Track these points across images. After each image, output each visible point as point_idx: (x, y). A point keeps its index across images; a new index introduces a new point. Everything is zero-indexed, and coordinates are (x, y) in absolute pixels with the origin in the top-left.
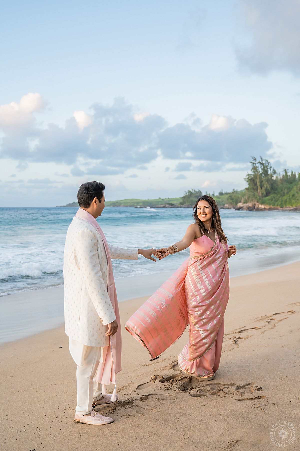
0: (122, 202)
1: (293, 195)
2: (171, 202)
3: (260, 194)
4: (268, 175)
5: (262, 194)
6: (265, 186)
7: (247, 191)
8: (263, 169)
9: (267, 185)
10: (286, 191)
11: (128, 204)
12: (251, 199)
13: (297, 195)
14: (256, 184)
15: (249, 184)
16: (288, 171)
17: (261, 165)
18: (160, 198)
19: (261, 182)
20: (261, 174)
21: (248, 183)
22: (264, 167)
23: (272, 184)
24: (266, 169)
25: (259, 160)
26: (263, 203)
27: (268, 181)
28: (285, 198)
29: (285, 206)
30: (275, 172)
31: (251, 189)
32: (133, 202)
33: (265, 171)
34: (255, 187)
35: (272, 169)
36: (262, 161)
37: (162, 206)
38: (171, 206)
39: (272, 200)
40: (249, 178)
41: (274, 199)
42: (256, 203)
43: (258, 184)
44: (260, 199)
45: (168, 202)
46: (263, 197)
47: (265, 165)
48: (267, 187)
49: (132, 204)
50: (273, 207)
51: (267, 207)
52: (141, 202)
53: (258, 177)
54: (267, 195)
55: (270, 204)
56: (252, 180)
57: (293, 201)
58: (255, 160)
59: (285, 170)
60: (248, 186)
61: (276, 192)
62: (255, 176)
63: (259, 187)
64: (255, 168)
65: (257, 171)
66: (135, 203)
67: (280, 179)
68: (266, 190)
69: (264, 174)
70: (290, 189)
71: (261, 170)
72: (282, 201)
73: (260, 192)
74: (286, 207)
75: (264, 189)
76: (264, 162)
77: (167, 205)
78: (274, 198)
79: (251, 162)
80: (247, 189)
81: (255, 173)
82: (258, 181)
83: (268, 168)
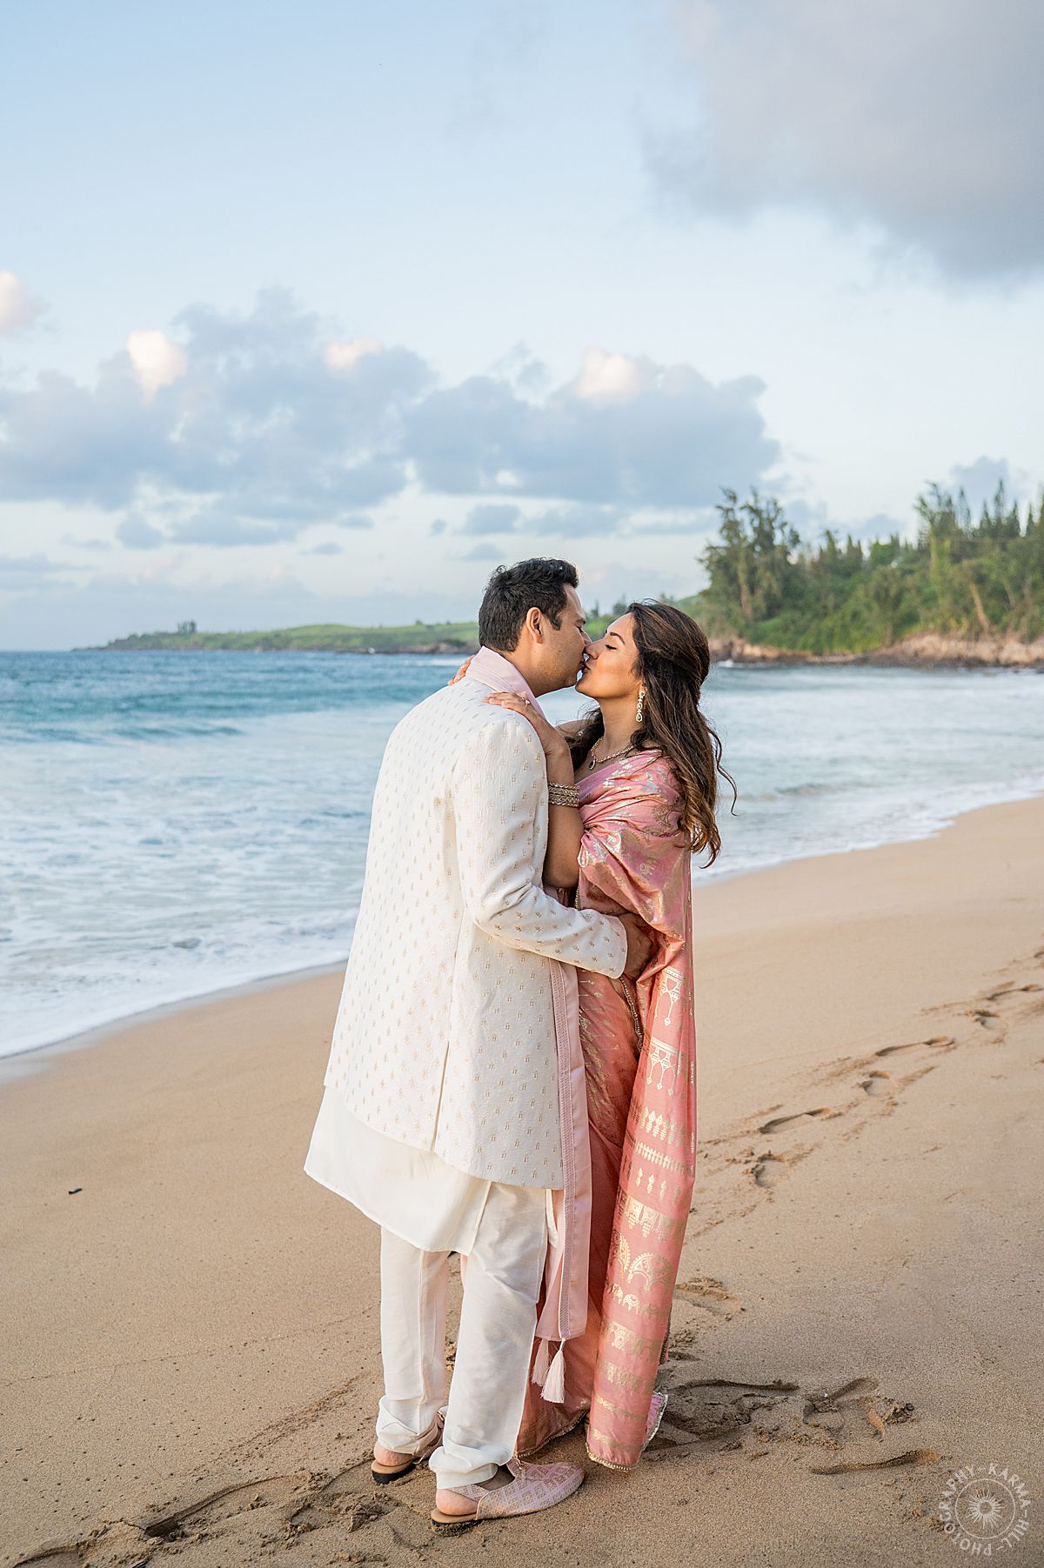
0: (293, 634)
1: (855, 615)
2: (455, 636)
3: (749, 611)
4: (773, 547)
5: (755, 610)
6: (765, 584)
7: (704, 601)
8: (759, 531)
9: (767, 580)
10: (831, 600)
11: (315, 642)
12: (717, 626)
13: (865, 614)
14: (733, 579)
15: (713, 578)
16: (836, 537)
17: (753, 516)
18: (418, 623)
19: (752, 571)
20: (752, 547)
21: (708, 575)
22: (761, 523)
23: (786, 580)
24: (766, 528)
25: (745, 498)
26: (755, 640)
27: (772, 566)
28: (828, 623)
29: (827, 651)
30: (795, 540)
31: (717, 594)
32: (328, 636)
33: (765, 536)
34: (731, 589)
35: (787, 529)
36: (756, 501)
37: (426, 648)
38: (456, 649)
39: (786, 629)
40: (711, 557)
41: (792, 628)
42: (735, 639)
43: (742, 577)
44: (747, 626)
45: (445, 636)
46: (756, 620)
47: (765, 515)
48: (770, 586)
49: (327, 641)
50: (789, 653)
51: (772, 653)
52: (357, 636)
53: (742, 555)
54: (771, 612)
55: (779, 643)
56: (722, 565)
57: (855, 634)
58: (734, 498)
59: (828, 533)
60: (707, 585)
61: (801, 602)
62: (733, 552)
63: (745, 588)
64: (731, 527)
65: (737, 535)
66: (338, 637)
67: (812, 562)
68: (768, 596)
69: (762, 545)
70: (843, 595)
71: (749, 533)
72: (819, 633)
73: (749, 604)
74: (832, 654)
75: (759, 593)
76: (762, 505)
77: (443, 647)
78: (794, 622)
79: (719, 507)
80: (705, 594)
81: (730, 541)
82: (741, 568)
83: (774, 525)
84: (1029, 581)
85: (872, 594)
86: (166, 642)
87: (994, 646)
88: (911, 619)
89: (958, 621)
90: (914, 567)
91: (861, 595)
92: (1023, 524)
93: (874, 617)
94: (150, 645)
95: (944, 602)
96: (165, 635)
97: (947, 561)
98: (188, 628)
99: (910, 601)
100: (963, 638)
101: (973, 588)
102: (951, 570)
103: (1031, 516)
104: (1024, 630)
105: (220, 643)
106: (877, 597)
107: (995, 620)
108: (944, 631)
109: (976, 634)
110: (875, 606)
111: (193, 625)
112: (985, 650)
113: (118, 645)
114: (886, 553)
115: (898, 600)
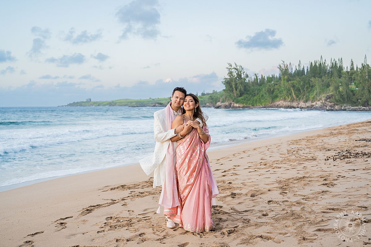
0: (117, 102)
1: (262, 96)
2: (160, 102)
3: (235, 95)
4: (242, 78)
5: (237, 94)
6: (239, 88)
7: (223, 92)
8: (238, 74)
9: (240, 87)
10: (256, 92)
11: (123, 104)
12: (227, 99)
13: (265, 95)
14: (231, 87)
15: (226, 86)
17: (236, 70)
18: (150, 98)
19: (236, 84)
20: (236, 78)
21: (224, 86)
22: (238, 72)
23: (245, 86)
24: (240, 73)
25: (234, 66)
26: (237, 103)
27: (241, 83)
28: (255, 98)
29: (255, 105)
30: (247, 76)
31: (227, 90)
32: (126, 102)
33: (239, 76)
34: (230, 89)
35: (245, 74)
36: (236, 66)
37: (152, 105)
38: (160, 105)
39: (245, 100)
40: (225, 81)
41: (246, 99)
42: (232, 102)
43: (233, 86)
44: (235, 99)
45: (157, 102)
46: (237, 97)
47: (239, 70)
48: (241, 88)
49: (126, 103)
50: (246, 106)
51: (241, 105)
52: (134, 102)
53: (234, 80)
54: (241, 96)
55: (243, 103)
56: (228, 83)
57: (262, 100)
58: (231, 66)
59: (256, 74)
60: (225, 88)
61: (249, 92)
62: (231, 80)
63: (234, 89)
64: (231, 73)
65: (232, 75)
66: (129, 102)
67: (252, 82)
68: (240, 91)
69: (238, 78)
70: (259, 90)
71: (235, 74)
72: (253, 100)
73: (236, 93)
74: (257, 106)
75: (238, 90)
76: (238, 67)
77: (157, 105)
78: (247, 98)
79: (227, 68)
80: (224, 90)
81: (230, 77)
82: (233, 83)
83: (242, 72)
84: (306, 87)
85: (266, 90)
86: (83, 104)
87: (297, 103)
88: (276, 97)
89: (288, 97)
90: (277, 83)
91: (264, 90)
92: (306, 72)
93: (267, 96)
94: (79, 105)
95: (285, 92)
96: (83, 102)
97: (285, 81)
98: (89, 100)
99: (276, 92)
100: (289, 101)
101: (292, 88)
102: (286, 84)
103: (307, 69)
104: (305, 99)
105: (97, 104)
106: (268, 91)
107: (297, 96)
108: (285, 100)
109: (293, 101)
110: (267, 93)
111: (90, 99)
112: (295, 104)
113: (70, 105)
114: (270, 79)
115: (273, 91)
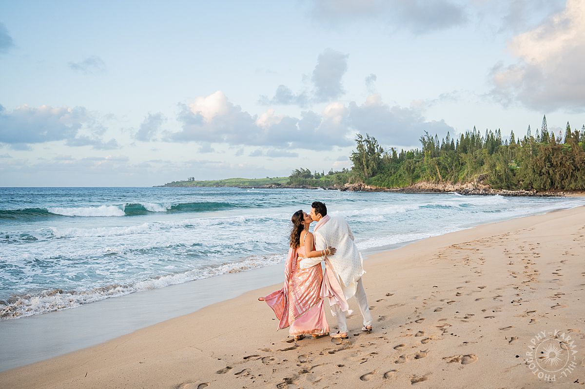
0: (226, 181)
1: (400, 175)
2: (278, 182)
3: (366, 174)
4: (375, 153)
5: (368, 174)
7: (353, 170)
8: (370, 148)
9: (373, 164)
10: (393, 171)
12: (357, 179)
13: (403, 175)
14: (362, 164)
15: (355, 163)
16: (395, 150)
17: (367, 143)
18: (268, 177)
19: (368, 161)
20: (367, 153)
21: (353, 163)
22: (370, 146)
23: (379, 164)
24: (372, 147)
25: (364, 138)
26: (368, 184)
27: (374, 159)
28: (392, 178)
29: (391, 187)
30: (382, 151)
31: (357, 168)
33: (372, 150)
34: (360, 167)
35: (379, 147)
36: (368, 138)
38: (277, 186)
39: (378, 180)
40: (354, 156)
42: (362, 183)
43: (364, 163)
44: (366, 179)
45: (275, 182)
46: (369, 177)
47: (371, 143)
48: (373, 166)
50: (379, 188)
51: (374, 188)
52: (247, 182)
53: (364, 156)
54: (373, 175)
55: (376, 185)
56: (357, 159)
57: (400, 182)
58: (361, 138)
59: (393, 148)
60: (353, 166)
61: (383, 171)
62: (361, 155)
63: (365, 167)
64: (361, 147)
65: (363, 149)
67: (387, 158)
68: (372, 169)
69: (371, 153)
70: (397, 169)
71: (366, 148)
72: (389, 181)
73: (367, 172)
74: (393, 188)
75: (370, 168)
76: (370, 140)
77: (273, 185)
78: (381, 178)
79: (357, 140)
80: (353, 168)
81: (360, 151)
82: (364, 160)
83: (375, 146)
84: (454, 164)
85: (405, 169)
86: (184, 184)
87: (443, 185)
88: (418, 177)
89: (432, 177)
90: (419, 159)
91: (402, 169)
92: (455, 146)
93: (406, 176)
94: (179, 185)
95: (428, 171)
97: (429, 157)
99: (417, 171)
100: (434, 183)
101: (437, 166)
102: (430, 160)
103: (458, 143)
104: (452, 180)
105: (202, 185)
106: (407, 169)
107: (443, 177)
108: (428, 180)
109: (438, 182)
110: (406, 172)
111: (193, 178)
112: (440, 187)
113: (168, 185)
114: (411, 155)
115: (414, 170)
